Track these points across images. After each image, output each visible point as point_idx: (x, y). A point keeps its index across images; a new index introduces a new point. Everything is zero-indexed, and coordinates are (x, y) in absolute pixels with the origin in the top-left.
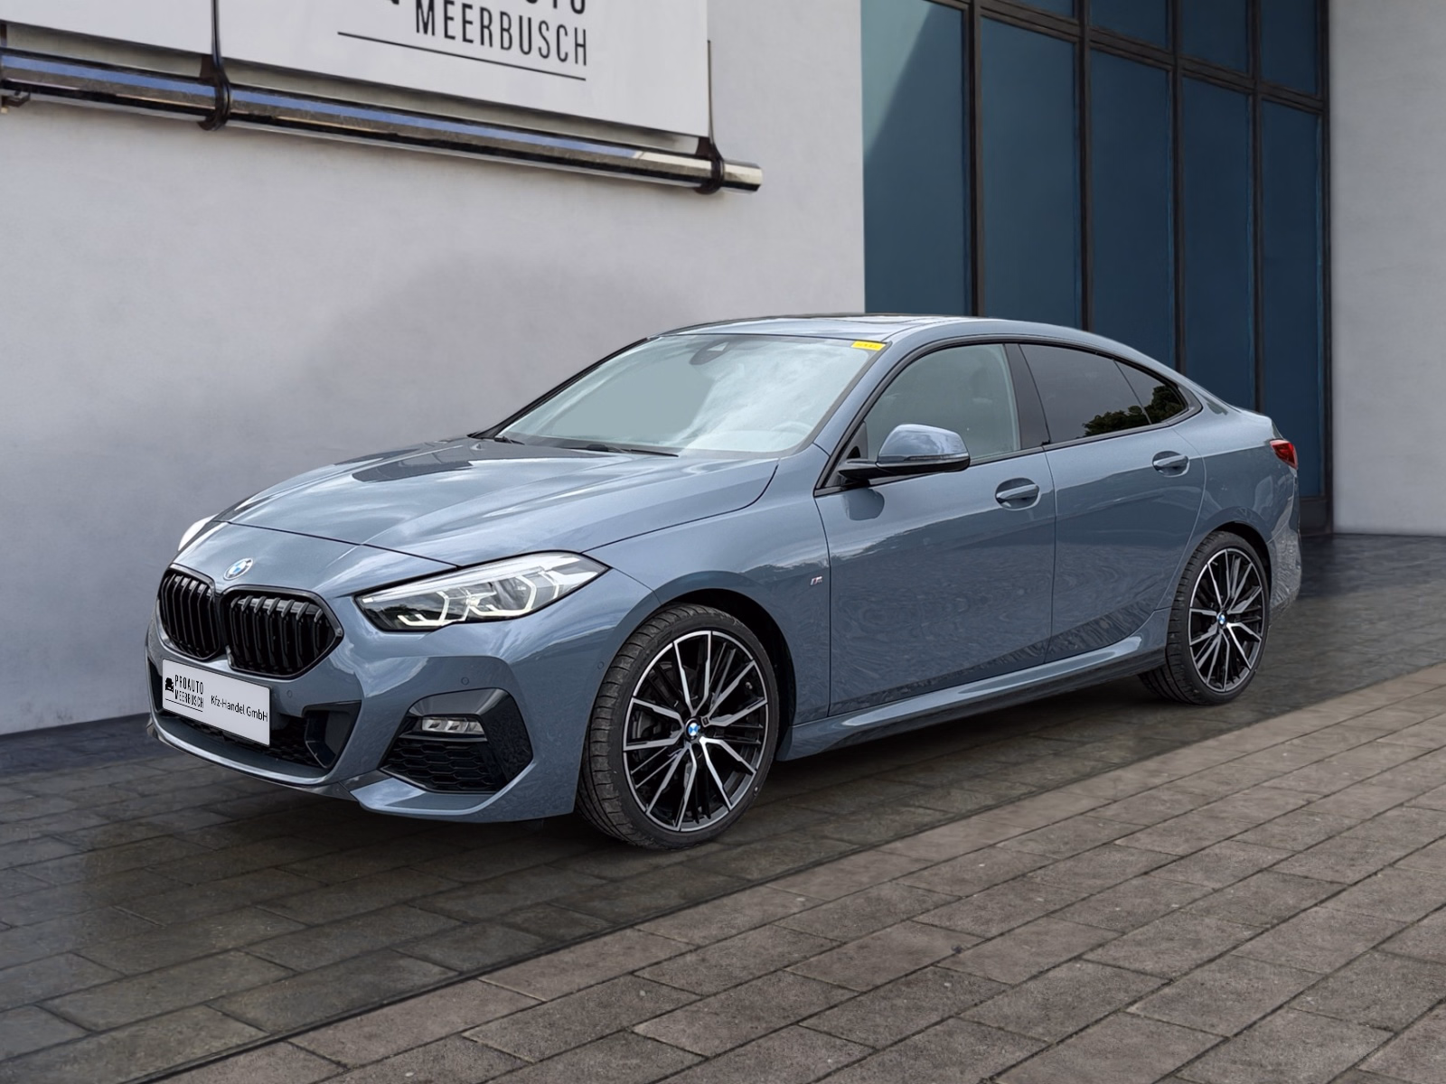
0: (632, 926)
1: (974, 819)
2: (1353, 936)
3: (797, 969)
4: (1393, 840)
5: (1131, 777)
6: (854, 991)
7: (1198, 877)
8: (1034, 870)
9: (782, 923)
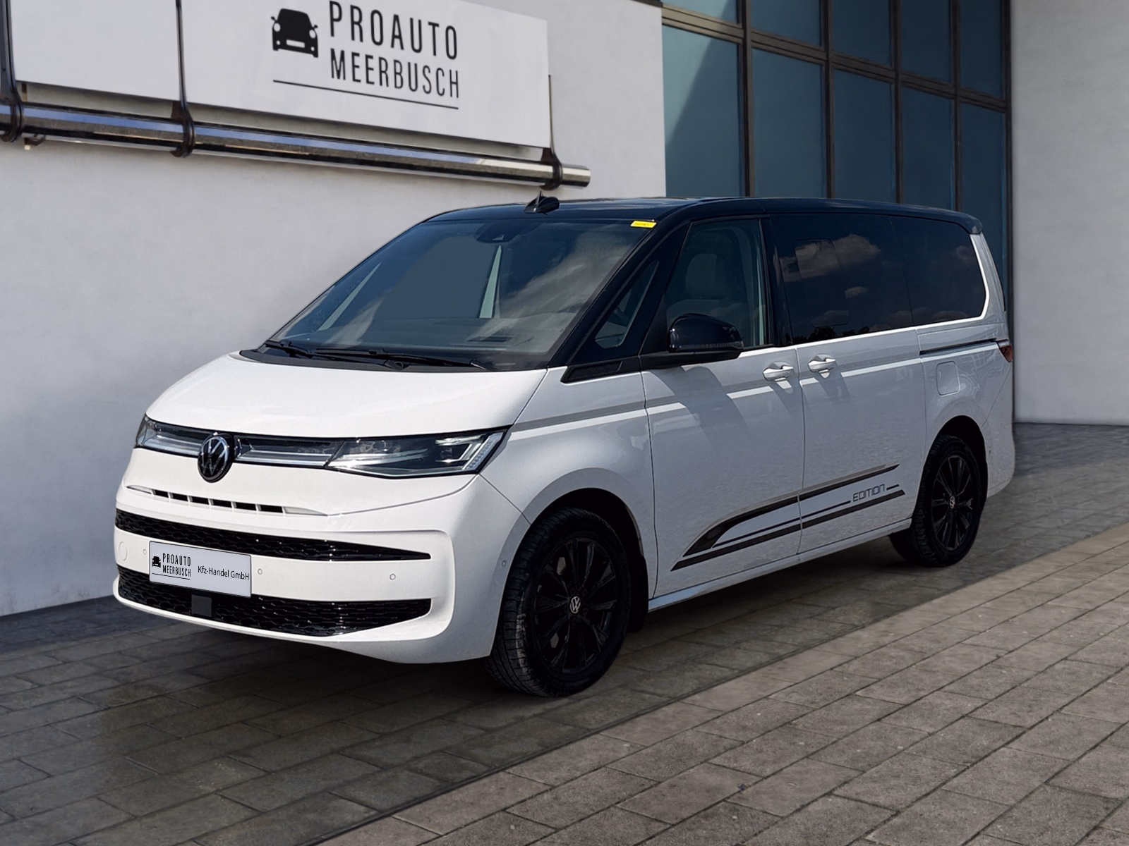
0: (503, 770)
1: (754, 674)
2: (1030, 772)
3: (626, 804)
4: (1059, 689)
5: (866, 637)
6: (666, 823)
7: (917, 723)
8: (797, 718)
9: (614, 766)
